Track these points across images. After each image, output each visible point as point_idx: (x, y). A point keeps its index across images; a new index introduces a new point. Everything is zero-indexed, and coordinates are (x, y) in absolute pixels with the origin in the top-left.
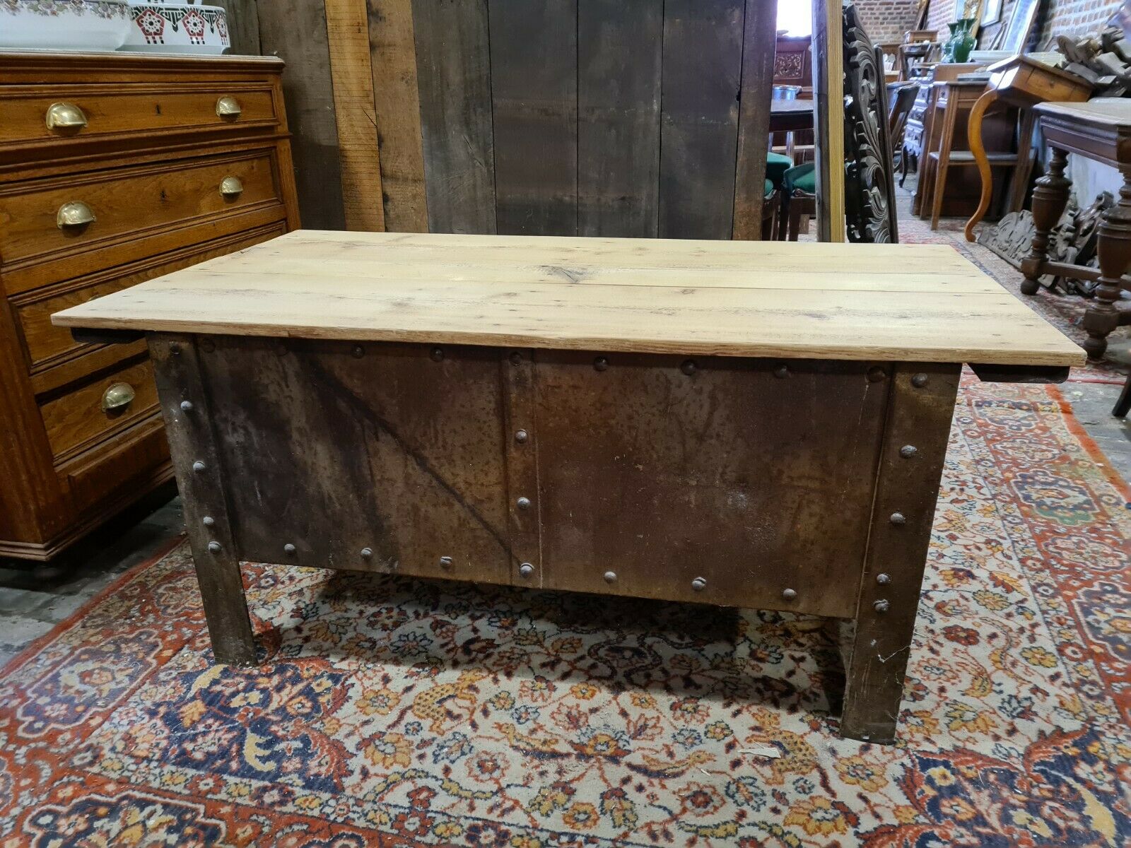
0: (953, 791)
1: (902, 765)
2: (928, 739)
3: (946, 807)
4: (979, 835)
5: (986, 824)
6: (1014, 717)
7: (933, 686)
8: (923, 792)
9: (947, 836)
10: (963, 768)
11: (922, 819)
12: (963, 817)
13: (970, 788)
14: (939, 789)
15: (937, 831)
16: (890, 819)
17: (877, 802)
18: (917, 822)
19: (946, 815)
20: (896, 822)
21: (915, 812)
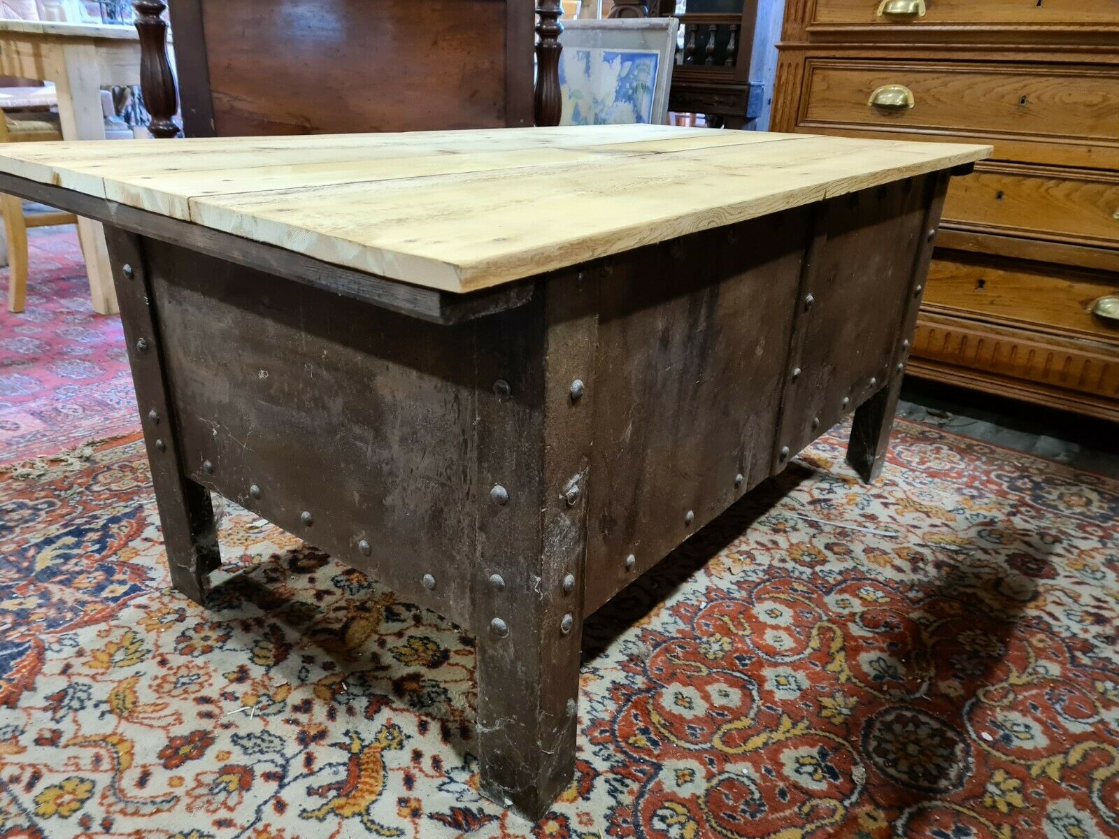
0: (100, 588)
1: (153, 579)
2: (145, 607)
3: (100, 576)
4: (62, 573)
5: (61, 582)
6: (70, 686)
7: (176, 660)
8: (124, 573)
9: (88, 558)
10: (99, 607)
11: (114, 558)
12: (81, 577)
13: (86, 598)
14: (112, 582)
15: (97, 556)
16: (137, 543)
17: (154, 548)
18: (116, 554)
19: (97, 570)
20: (130, 544)
21: (121, 559)
